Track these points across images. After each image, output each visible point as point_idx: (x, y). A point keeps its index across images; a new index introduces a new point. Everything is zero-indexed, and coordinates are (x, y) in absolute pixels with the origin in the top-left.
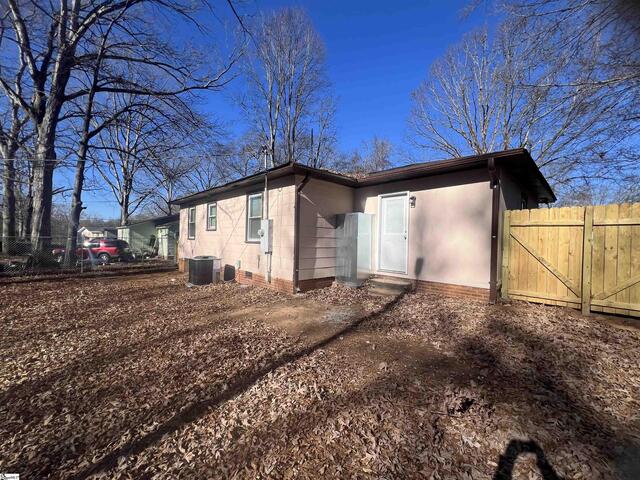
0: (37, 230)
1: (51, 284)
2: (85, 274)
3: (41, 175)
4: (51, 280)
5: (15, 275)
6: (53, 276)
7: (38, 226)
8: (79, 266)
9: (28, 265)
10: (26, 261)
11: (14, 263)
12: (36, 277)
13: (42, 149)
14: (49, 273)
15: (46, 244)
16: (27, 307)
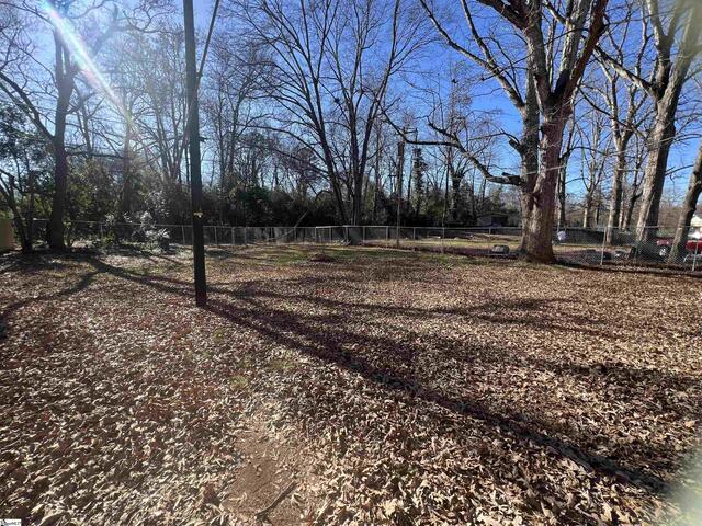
0: (644, 220)
1: (657, 279)
2: (697, 273)
3: (656, 158)
4: (656, 274)
5: (620, 264)
6: (657, 270)
7: (645, 215)
8: (690, 262)
9: (631, 256)
10: (629, 250)
11: (618, 252)
12: (639, 269)
13: (660, 128)
14: (652, 266)
15: (651, 235)
16: (640, 296)
